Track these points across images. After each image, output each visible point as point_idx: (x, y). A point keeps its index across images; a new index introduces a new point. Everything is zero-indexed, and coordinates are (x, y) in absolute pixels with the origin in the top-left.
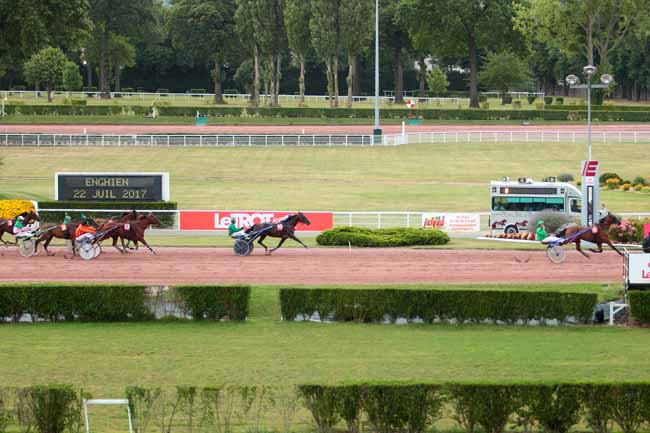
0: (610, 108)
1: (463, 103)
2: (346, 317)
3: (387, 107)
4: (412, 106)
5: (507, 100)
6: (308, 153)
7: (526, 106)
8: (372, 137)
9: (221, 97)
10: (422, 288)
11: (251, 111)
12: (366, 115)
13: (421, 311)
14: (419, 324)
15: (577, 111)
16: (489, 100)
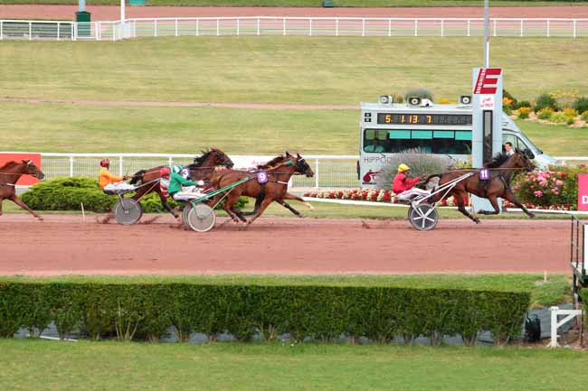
2: (103, 332)
8: (74, 25)
13: (231, 322)
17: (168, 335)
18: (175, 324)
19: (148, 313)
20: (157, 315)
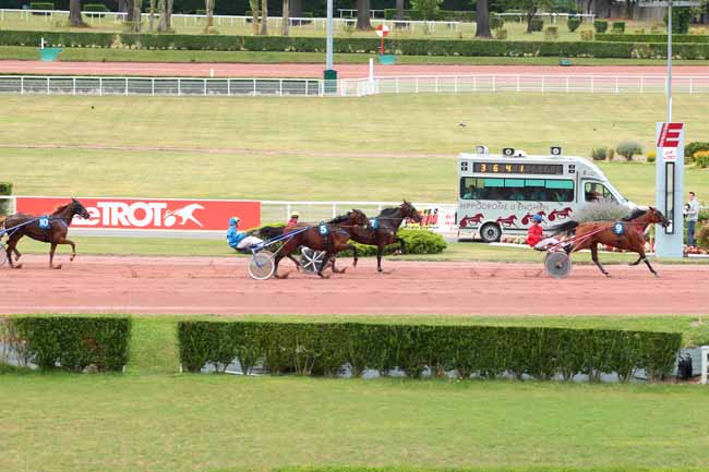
0: (698, 38)
1: (465, 29)
2: (284, 367)
3: (345, 35)
4: (385, 33)
5: (535, 26)
6: (220, 106)
7: (565, 36)
8: (322, 82)
9: (80, 16)
10: (404, 323)
11: (128, 40)
12: (312, 46)
13: (402, 359)
14: (399, 378)
15: (648, 44)
16: (507, 26)
17: (343, 371)
18: (350, 360)
19: (324, 349)
20: (332, 352)
